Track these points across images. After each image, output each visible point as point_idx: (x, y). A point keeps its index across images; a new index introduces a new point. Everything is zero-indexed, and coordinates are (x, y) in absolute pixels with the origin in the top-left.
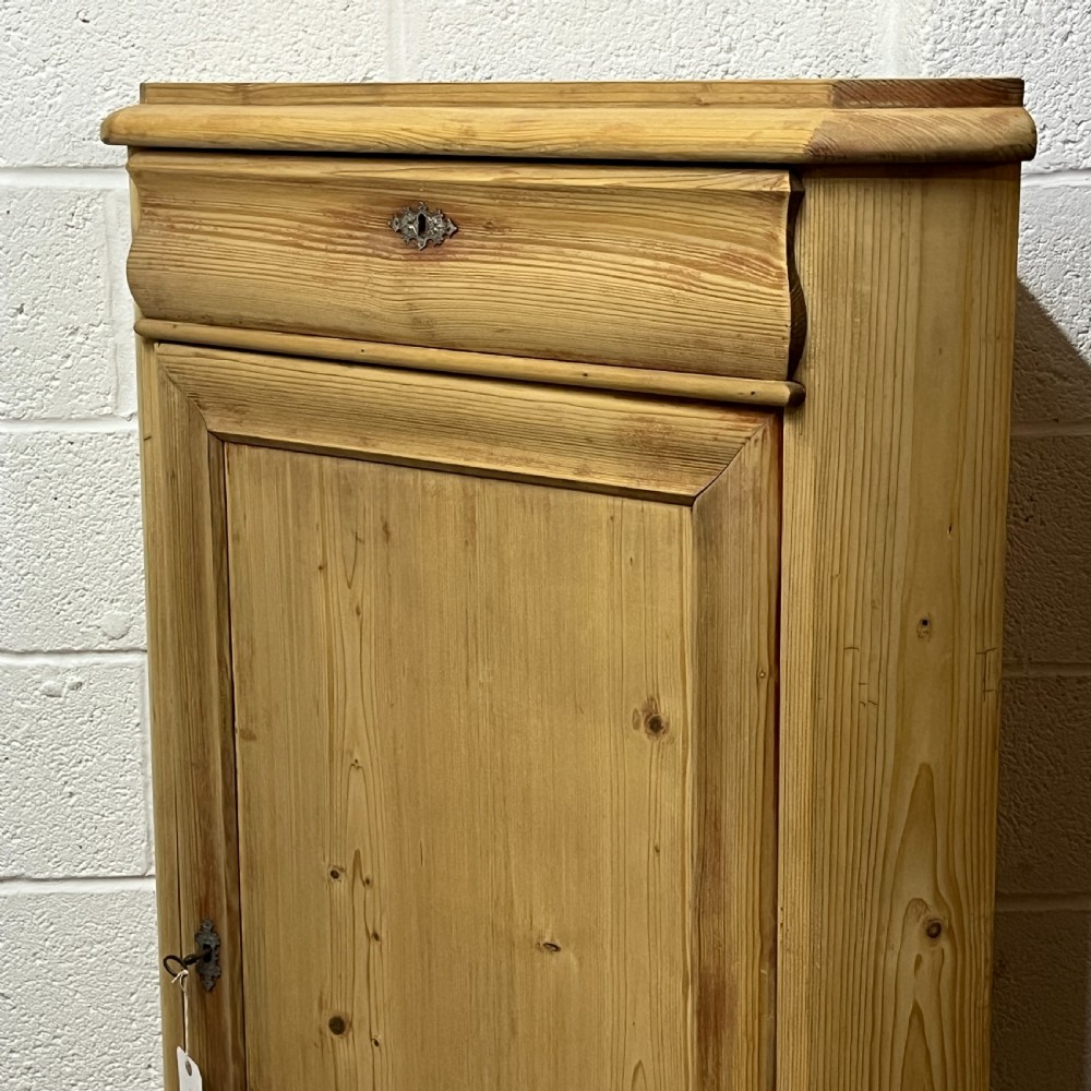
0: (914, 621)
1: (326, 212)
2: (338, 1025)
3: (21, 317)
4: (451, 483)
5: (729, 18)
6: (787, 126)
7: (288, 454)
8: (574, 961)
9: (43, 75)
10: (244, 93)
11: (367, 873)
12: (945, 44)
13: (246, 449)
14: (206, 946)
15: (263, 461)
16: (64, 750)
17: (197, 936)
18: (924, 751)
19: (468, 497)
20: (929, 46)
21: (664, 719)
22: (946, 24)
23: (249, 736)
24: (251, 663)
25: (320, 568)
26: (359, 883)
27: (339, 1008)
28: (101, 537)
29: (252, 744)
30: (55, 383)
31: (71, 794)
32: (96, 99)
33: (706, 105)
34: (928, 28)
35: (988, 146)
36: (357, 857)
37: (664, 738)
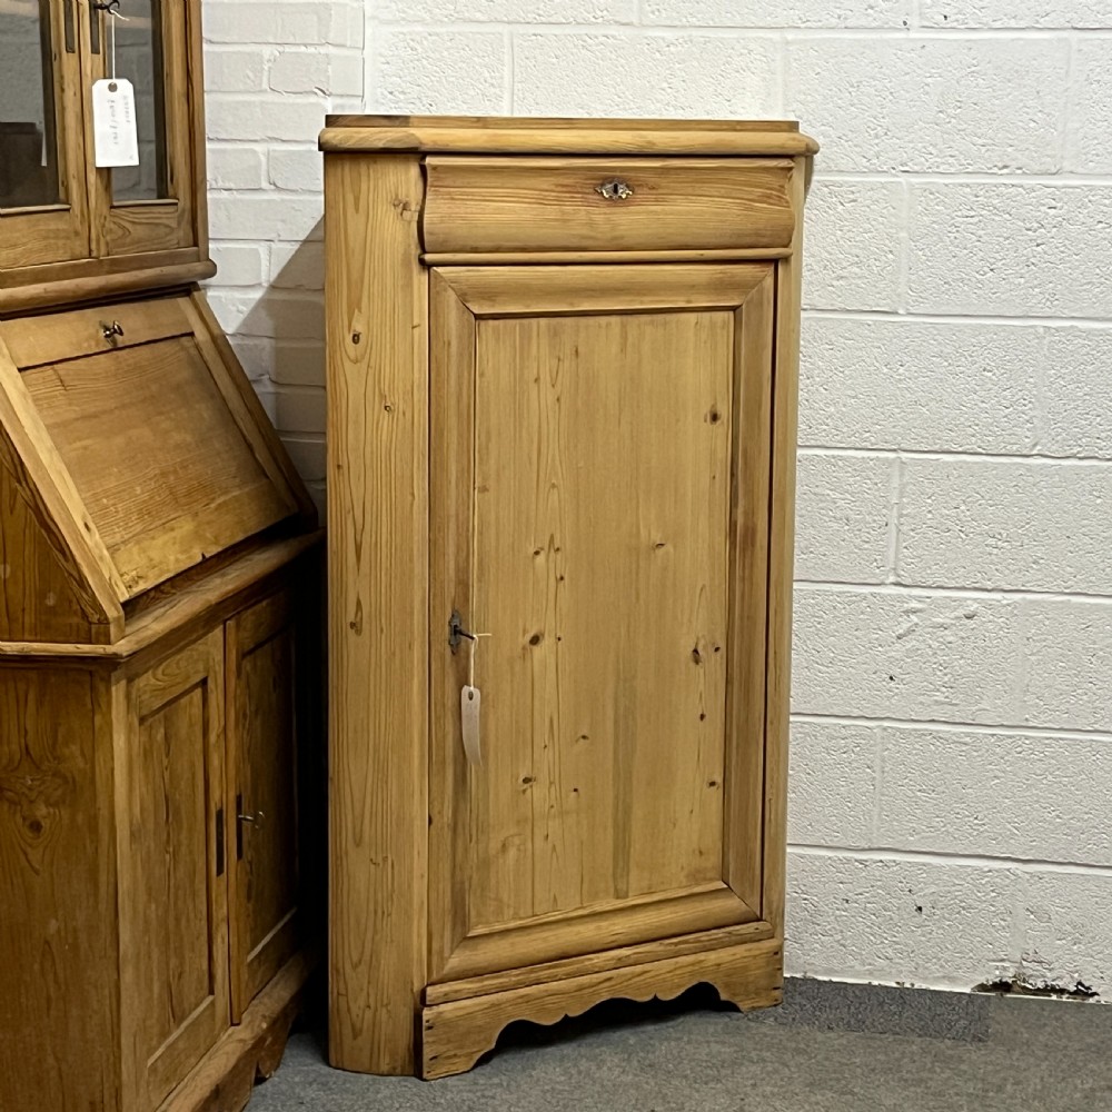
1: (557, 185)
2: (535, 640)
4: (614, 319)
7: (517, 321)
11: (558, 544)
13: (491, 322)
15: (501, 327)
17: (449, 622)
19: (623, 326)
21: (719, 414)
23: (485, 490)
24: (487, 448)
26: (552, 551)
27: (536, 629)
29: (486, 495)
36: (552, 537)
37: (719, 422)
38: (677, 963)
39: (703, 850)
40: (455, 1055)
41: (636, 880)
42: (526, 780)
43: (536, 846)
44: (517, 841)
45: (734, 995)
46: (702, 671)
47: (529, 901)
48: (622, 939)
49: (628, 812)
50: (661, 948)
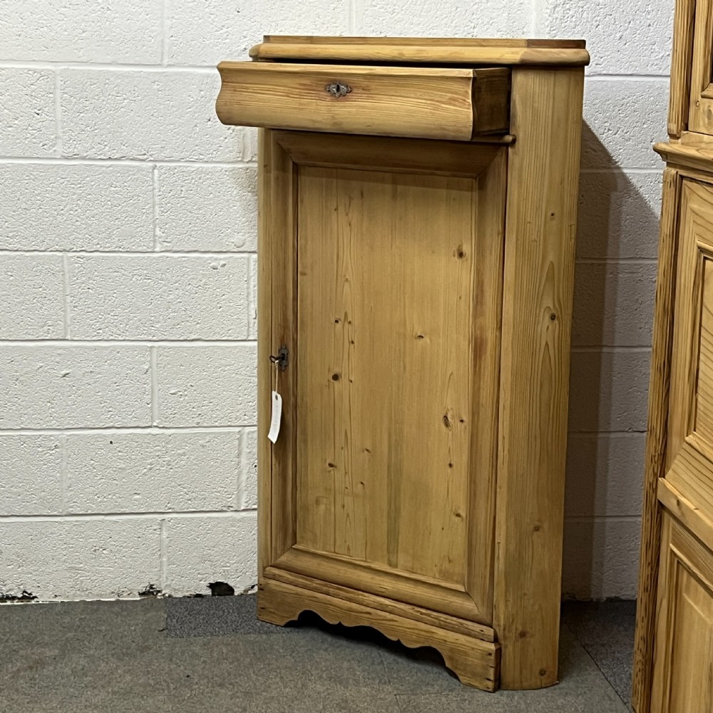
0: (549, 214)
2: (336, 377)
3: (209, 123)
5: (474, 16)
6: (513, 53)
8: (428, 340)
9: (221, 31)
10: (311, 40)
11: (350, 319)
12: (554, 28)
14: (284, 354)
16: (218, 290)
17: (279, 351)
18: (551, 257)
19: (394, 180)
20: (549, 28)
21: (464, 253)
22: (554, 21)
23: (304, 274)
24: (305, 248)
25: (336, 210)
26: (346, 323)
27: (336, 370)
28: (235, 208)
29: (305, 277)
30: (221, 148)
31: (220, 307)
32: (241, 41)
33: (484, 46)
34: (548, 22)
35: (575, 61)
36: (346, 314)
37: (464, 259)
38: (416, 625)
39: (451, 559)
40: (274, 613)
41: (402, 559)
42: (331, 465)
43: (337, 508)
44: (324, 500)
45: (457, 668)
46: (450, 433)
47: (332, 542)
48: (387, 594)
49: (398, 510)
50: (411, 611)
